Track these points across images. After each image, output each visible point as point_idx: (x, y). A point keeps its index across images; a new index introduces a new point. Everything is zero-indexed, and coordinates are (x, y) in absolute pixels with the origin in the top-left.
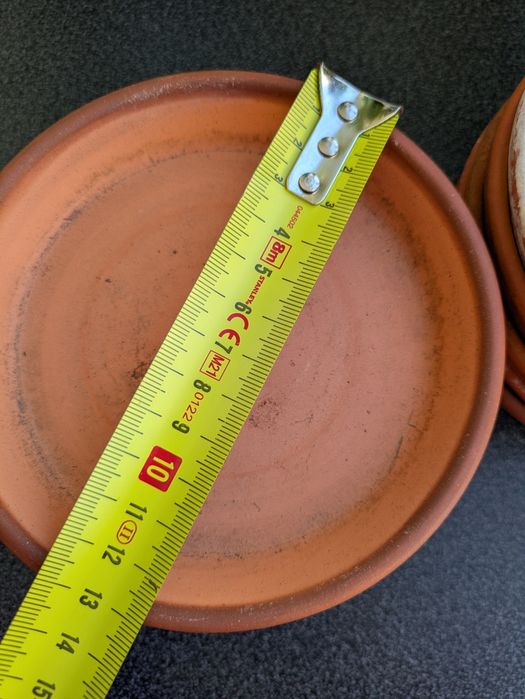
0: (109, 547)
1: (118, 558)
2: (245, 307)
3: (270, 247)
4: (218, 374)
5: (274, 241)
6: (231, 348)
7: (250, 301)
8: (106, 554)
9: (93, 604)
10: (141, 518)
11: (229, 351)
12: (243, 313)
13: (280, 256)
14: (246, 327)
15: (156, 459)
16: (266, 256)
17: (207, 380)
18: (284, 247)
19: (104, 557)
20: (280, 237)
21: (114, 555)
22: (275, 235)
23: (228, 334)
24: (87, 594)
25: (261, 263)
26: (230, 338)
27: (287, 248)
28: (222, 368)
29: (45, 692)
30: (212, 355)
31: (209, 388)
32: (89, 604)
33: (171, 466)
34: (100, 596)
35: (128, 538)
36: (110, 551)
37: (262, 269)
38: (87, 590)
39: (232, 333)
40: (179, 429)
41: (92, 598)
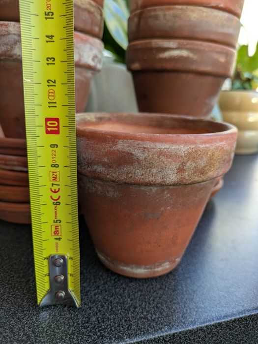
0: (55, 86)
1: (49, 83)
2: (56, 204)
3: (60, 231)
4: (51, 174)
5: (60, 234)
6: (52, 186)
7: (55, 207)
8: (55, 82)
9: (49, 59)
10: (49, 103)
11: (53, 184)
12: (56, 201)
13: (54, 230)
14: (51, 197)
15: (57, 129)
16: (60, 227)
17: (55, 169)
18: (55, 234)
19: (55, 80)
20: (58, 237)
21: (51, 83)
22: (61, 237)
23: (57, 190)
24: (53, 62)
25: (60, 224)
26: (55, 190)
27: (53, 234)
28: (51, 176)
29: (48, 15)
30: (58, 180)
31: (52, 167)
32: (50, 59)
33: (49, 129)
34: (48, 64)
35: (50, 93)
36: (54, 84)
37: (58, 222)
38: (54, 64)
39: (55, 192)
40: (54, 145)
41: (51, 61)
